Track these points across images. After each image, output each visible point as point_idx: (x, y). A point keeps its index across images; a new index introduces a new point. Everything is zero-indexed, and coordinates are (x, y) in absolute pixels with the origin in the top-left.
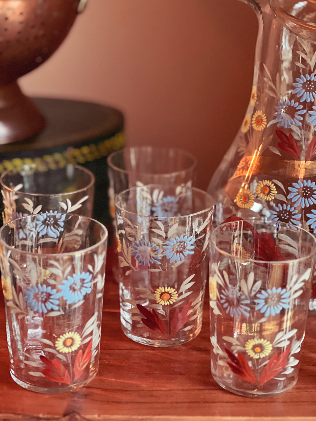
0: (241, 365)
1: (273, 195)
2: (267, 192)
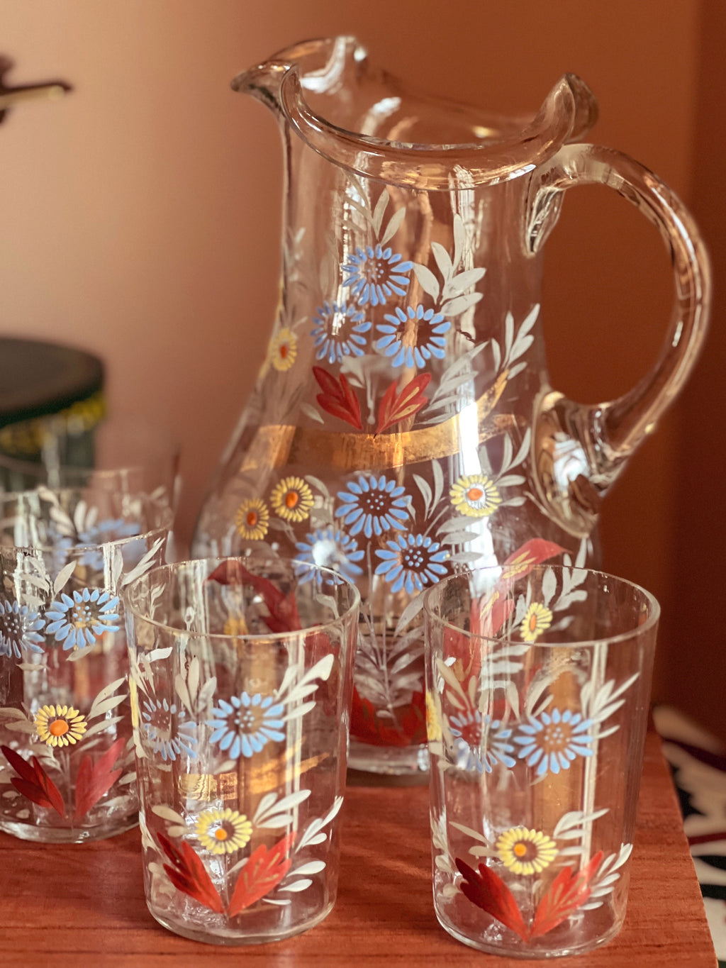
0: (190, 869)
1: (306, 508)
2: (292, 504)
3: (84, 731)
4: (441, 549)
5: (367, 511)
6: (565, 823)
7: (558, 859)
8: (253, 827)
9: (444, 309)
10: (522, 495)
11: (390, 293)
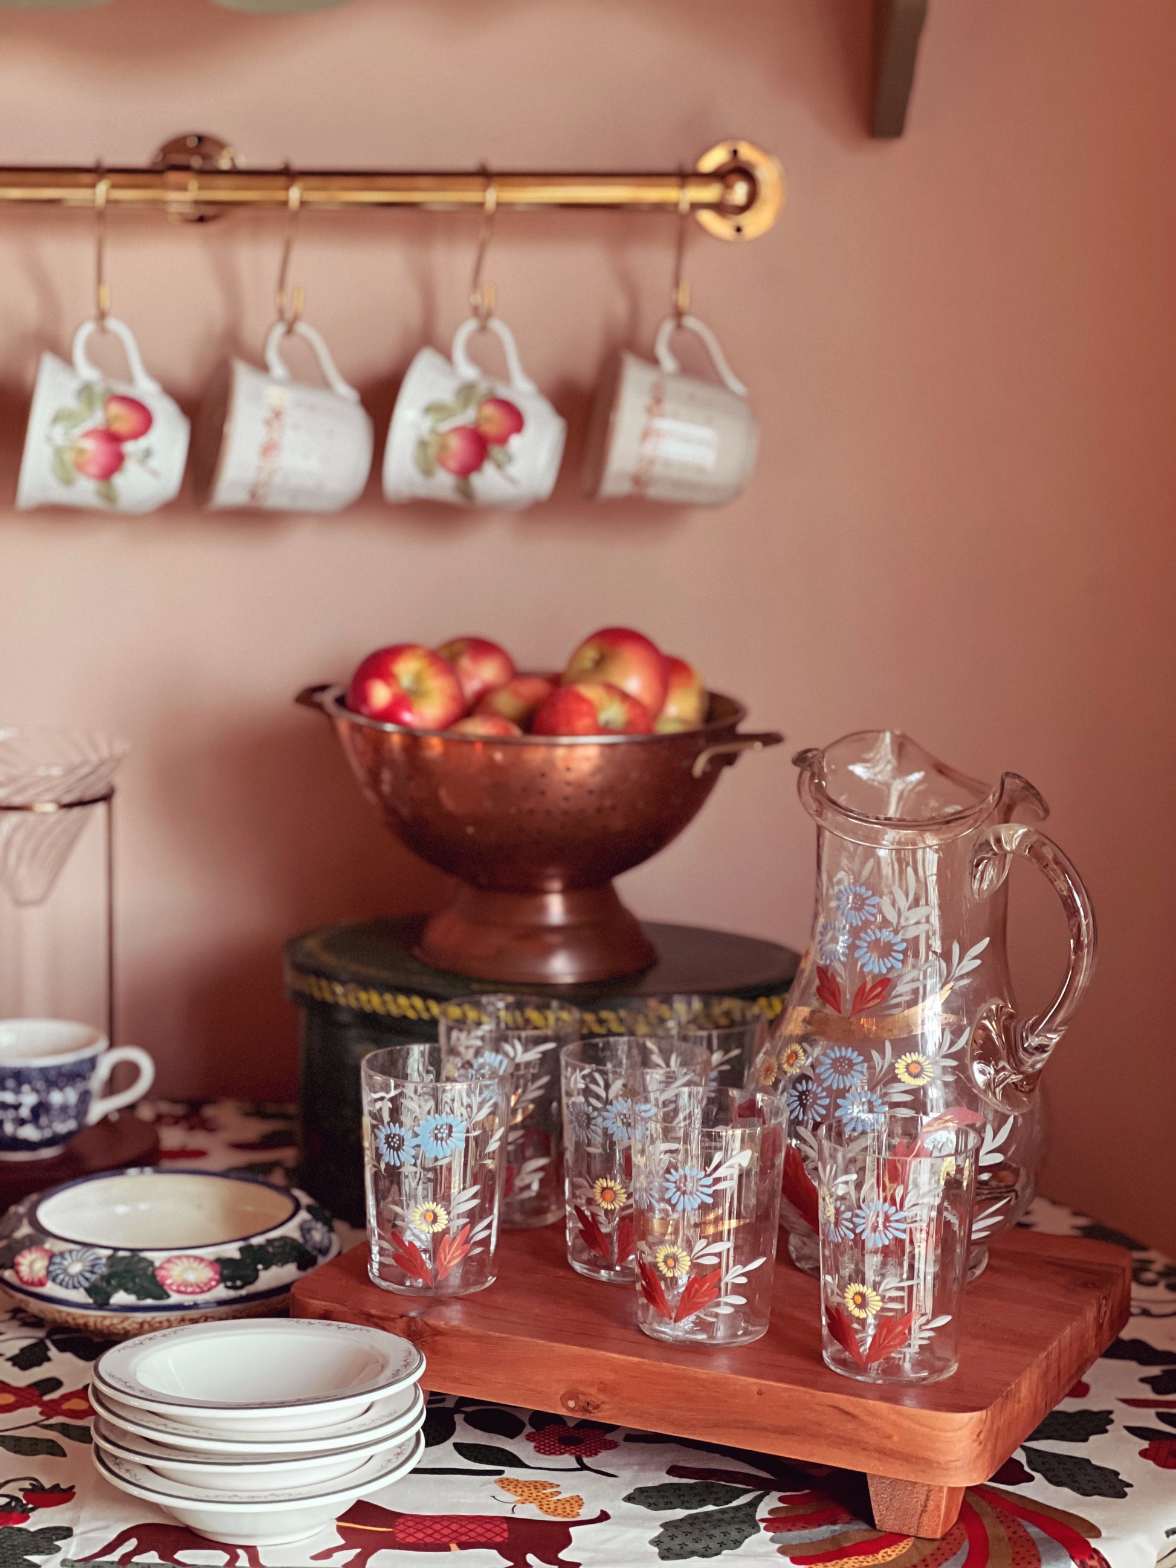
0: (654, 1287)
1: (799, 1065)
2: (792, 1062)
3: (625, 1200)
4: (883, 1104)
5: (836, 1071)
6: (887, 1284)
7: (883, 1309)
8: (691, 1261)
9: (901, 933)
10: (954, 1074)
11: (864, 918)
